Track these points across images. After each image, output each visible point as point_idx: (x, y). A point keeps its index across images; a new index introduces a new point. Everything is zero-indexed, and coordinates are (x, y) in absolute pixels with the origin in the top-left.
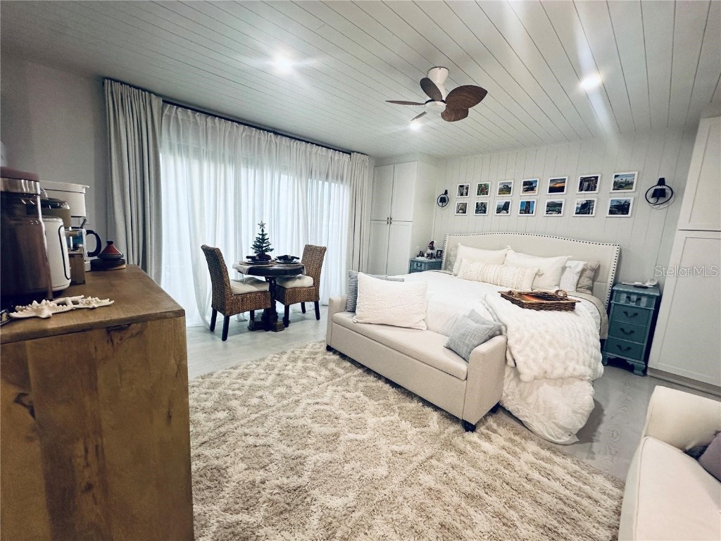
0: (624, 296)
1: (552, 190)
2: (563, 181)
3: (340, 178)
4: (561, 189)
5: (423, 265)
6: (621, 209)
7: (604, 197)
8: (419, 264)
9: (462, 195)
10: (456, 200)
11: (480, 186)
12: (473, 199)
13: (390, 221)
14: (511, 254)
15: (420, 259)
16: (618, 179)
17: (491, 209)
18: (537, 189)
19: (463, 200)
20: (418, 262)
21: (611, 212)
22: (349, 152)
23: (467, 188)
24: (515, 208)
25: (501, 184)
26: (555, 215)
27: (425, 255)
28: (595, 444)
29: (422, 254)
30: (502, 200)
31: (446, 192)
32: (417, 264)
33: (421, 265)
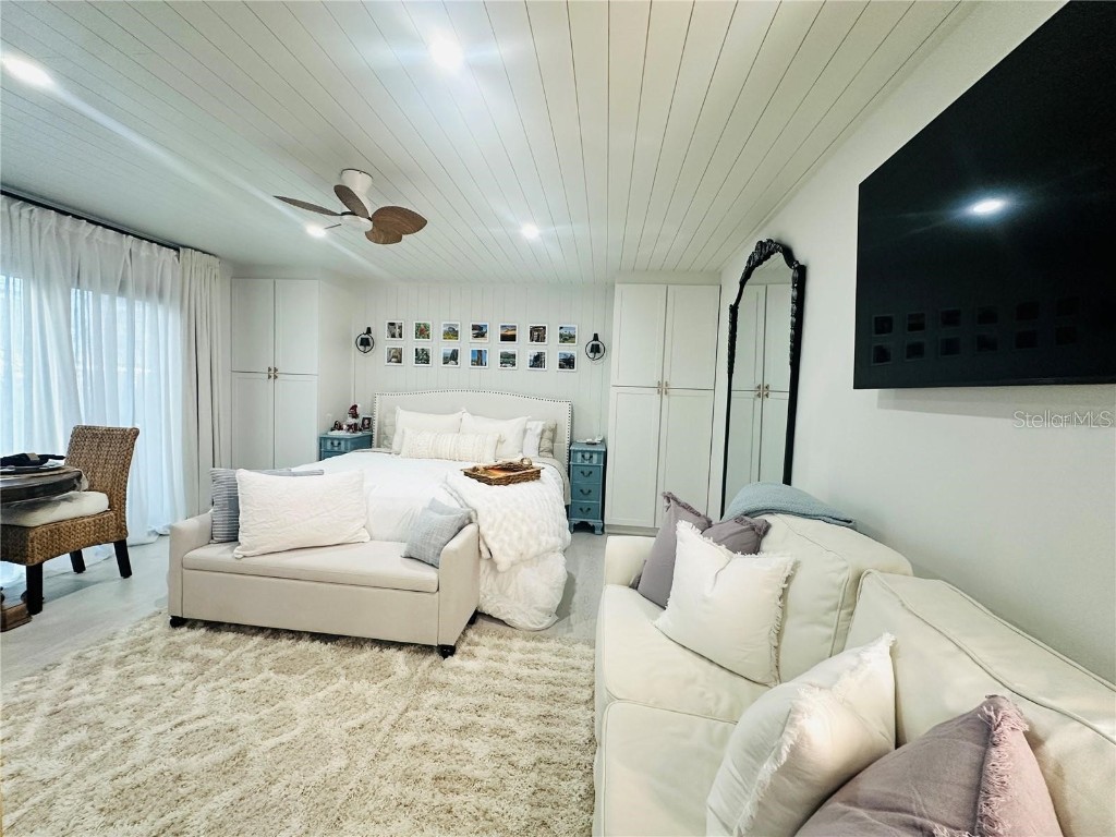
0: (580, 455)
1: (504, 338)
2: (514, 328)
4: (512, 338)
5: (343, 443)
6: (568, 363)
7: (553, 349)
8: (336, 443)
9: (393, 336)
10: (383, 342)
11: (418, 326)
12: (409, 344)
13: (273, 373)
14: (467, 417)
15: (336, 433)
16: (563, 331)
17: (436, 357)
18: (487, 335)
19: (396, 343)
20: (333, 439)
21: (561, 366)
22: (176, 247)
23: (400, 327)
24: (465, 358)
25: (445, 325)
26: (509, 367)
27: (345, 427)
28: (572, 616)
29: (338, 426)
30: (449, 346)
31: (369, 331)
32: (332, 443)
33: (339, 444)
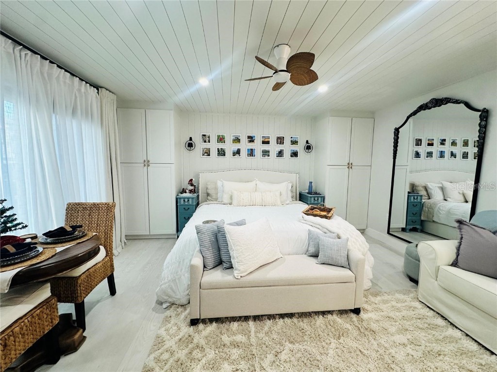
0: (313, 198)
1: (264, 142)
2: (269, 138)
3: (88, 114)
4: (268, 143)
5: (190, 200)
6: (295, 154)
7: (287, 148)
8: (186, 200)
9: (205, 142)
10: (200, 146)
11: (219, 136)
12: (214, 146)
13: (147, 163)
15: (184, 195)
16: (292, 139)
17: (229, 153)
18: (255, 141)
19: (207, 145)
20: (184, 198)
21: (291, 156)
22: (97, 87)
23: (209, 137)
24: (244, 153)
25: (233, 136)
26: (267, 157)
27: (187, 191)
29: (184, 191)
30: (236, 147)
31: (191, 139)
32: (184, 201)
33: (188, 201)
